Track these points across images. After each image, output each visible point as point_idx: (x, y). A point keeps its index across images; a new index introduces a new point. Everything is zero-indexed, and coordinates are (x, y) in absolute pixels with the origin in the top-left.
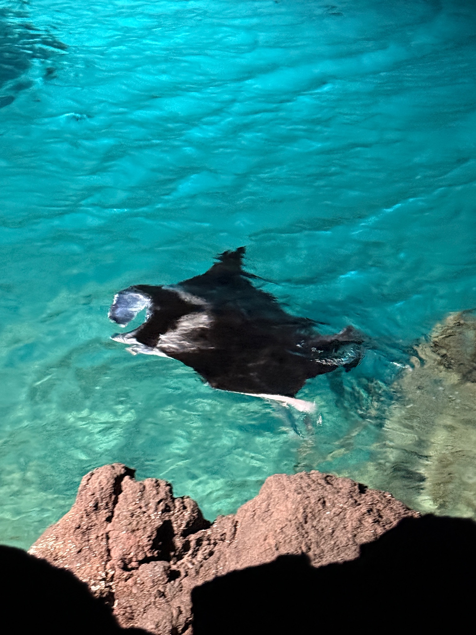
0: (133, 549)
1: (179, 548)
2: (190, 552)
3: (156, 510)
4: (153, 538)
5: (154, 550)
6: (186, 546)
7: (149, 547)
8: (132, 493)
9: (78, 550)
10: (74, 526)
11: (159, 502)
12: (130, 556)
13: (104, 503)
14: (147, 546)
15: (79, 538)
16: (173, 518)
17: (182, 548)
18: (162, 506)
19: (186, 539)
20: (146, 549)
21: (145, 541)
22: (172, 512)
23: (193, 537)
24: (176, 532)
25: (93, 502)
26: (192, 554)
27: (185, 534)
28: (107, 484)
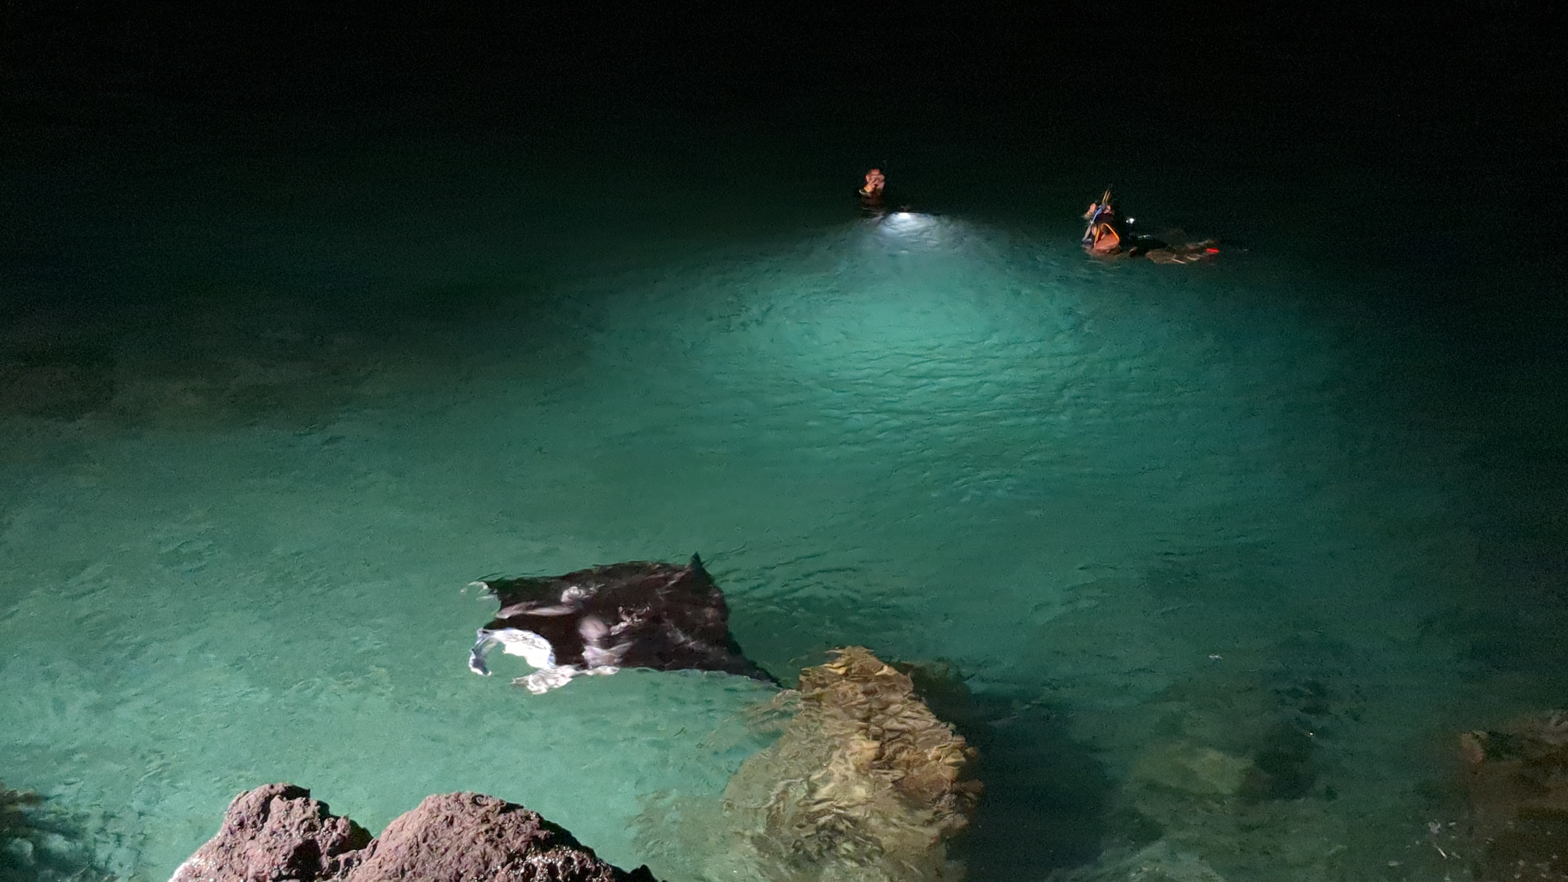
0: (267, 867)
1: (325, 868)
2: (339, 873)
3: (298, 828)
4: (289, 857)
5: (291, 869)
6: (335, 867)
7: (285, 866)
8: (277, 812)
9: (218, 867)
10: (217, 844)
11: (302, 822)
12: (263, 874)
13: (250, 822)
14: (282, 864)
15: (221, 856)
16: (317, 838)
17: (329, 867)
18: (305, 825)
19: (335, 859)
20: (282, 868)
21: (280, 860)
22: (317, 832)
23: (342, 857)
24: (322, 852)
25: (238, 820)
26: (342, 874)
27: (332, 853)
28: (255, 802)
